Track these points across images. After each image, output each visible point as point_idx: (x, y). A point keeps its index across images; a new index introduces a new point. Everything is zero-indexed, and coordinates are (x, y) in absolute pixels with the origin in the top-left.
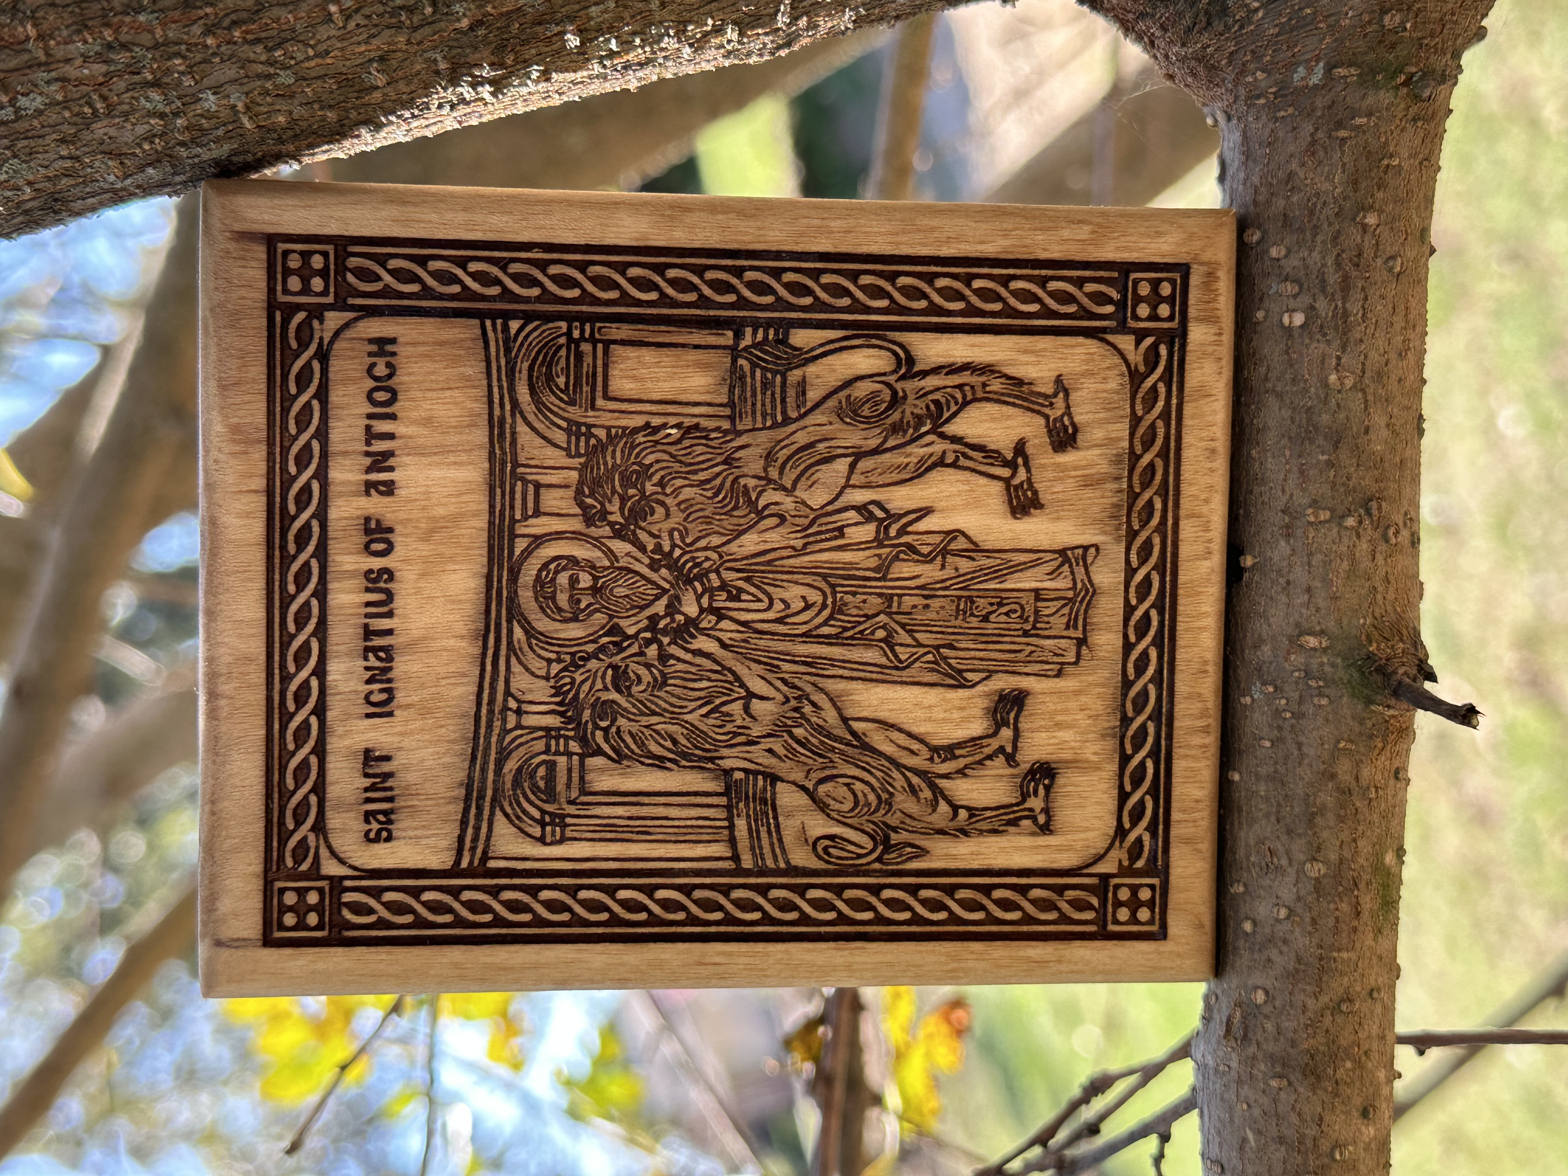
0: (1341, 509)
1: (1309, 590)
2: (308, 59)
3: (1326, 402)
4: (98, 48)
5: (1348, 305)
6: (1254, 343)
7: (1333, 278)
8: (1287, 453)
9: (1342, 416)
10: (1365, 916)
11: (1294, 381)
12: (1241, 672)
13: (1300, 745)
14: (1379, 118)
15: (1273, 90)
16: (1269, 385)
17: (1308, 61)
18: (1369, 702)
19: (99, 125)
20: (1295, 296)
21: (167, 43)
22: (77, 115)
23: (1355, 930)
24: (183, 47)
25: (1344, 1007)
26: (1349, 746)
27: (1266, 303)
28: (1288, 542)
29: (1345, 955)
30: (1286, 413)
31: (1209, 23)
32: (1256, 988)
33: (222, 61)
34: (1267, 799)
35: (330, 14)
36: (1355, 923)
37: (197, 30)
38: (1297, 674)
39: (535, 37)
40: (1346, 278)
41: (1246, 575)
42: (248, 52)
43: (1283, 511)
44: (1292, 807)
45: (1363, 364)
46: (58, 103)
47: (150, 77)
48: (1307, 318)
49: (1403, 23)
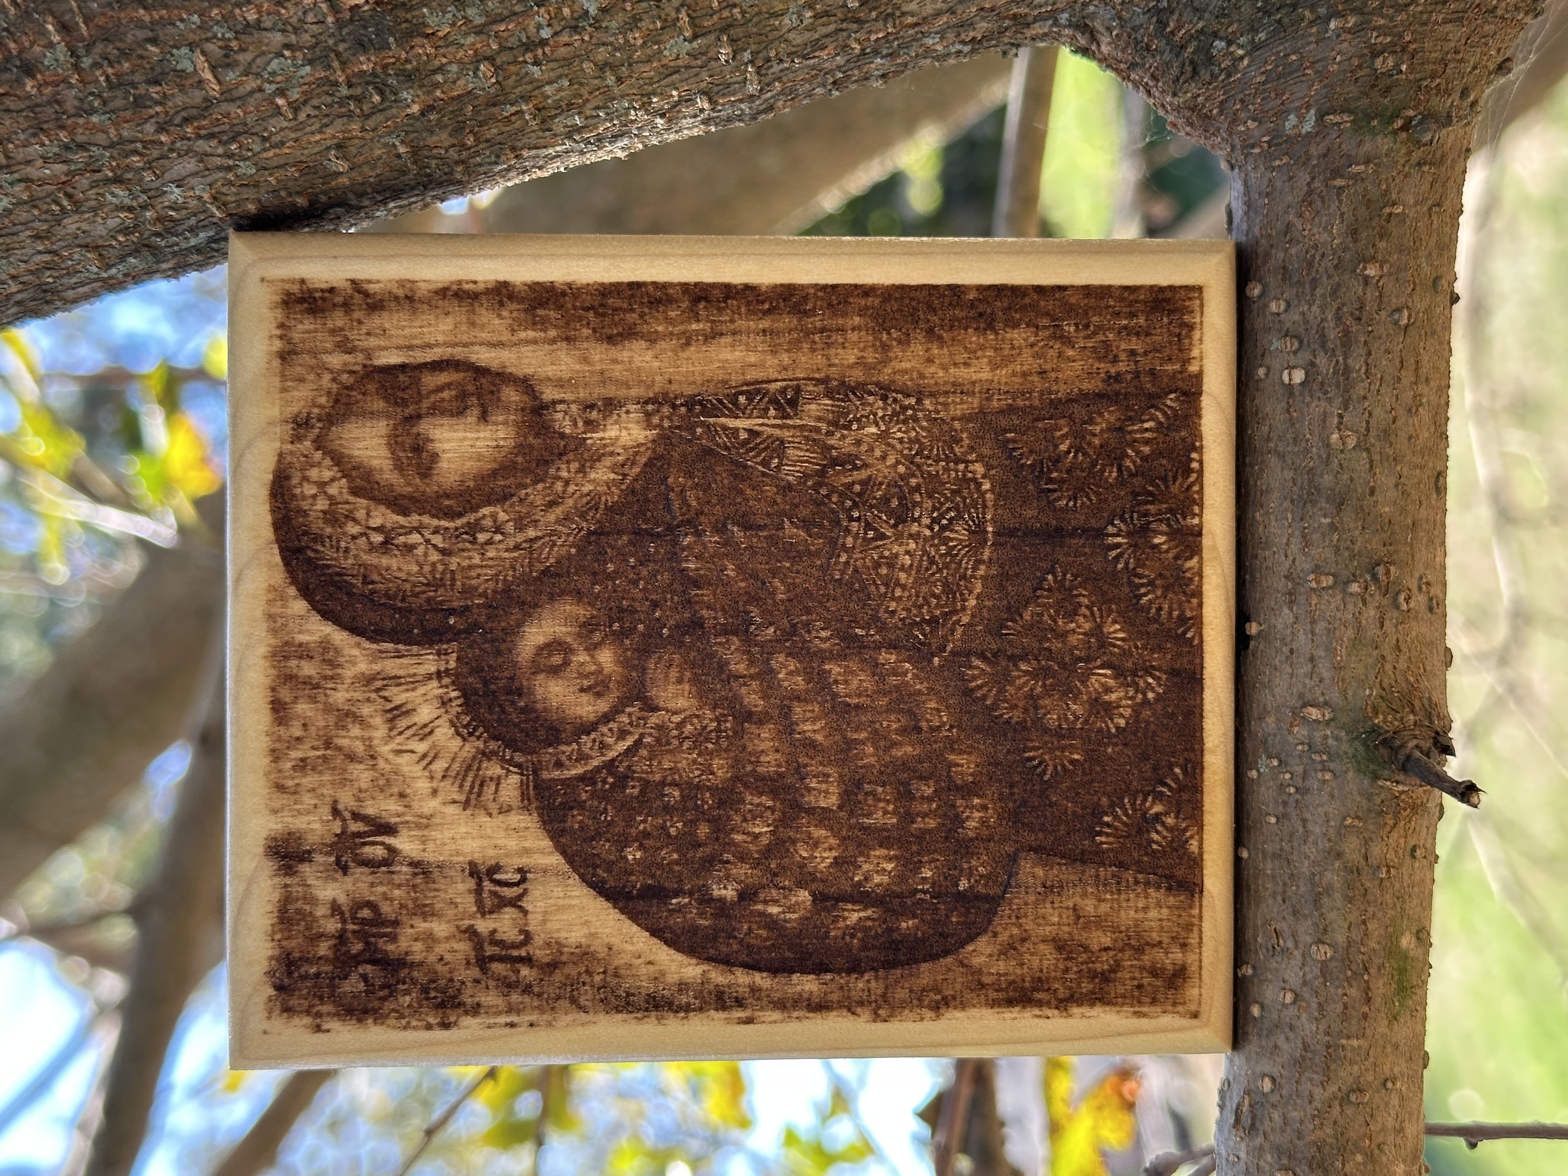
0: (1345, 574)
1: (1312, 659)
2: (265, 150)
3: (1327, 462)
4: (56, 150)
5: (1350, 361)
6: (1257, 401)
7: (1333, 334)
8: (1290, 516)
9: (1345, 477)
10: (1378, 1002)
11: (1295, 440)
12: (1249, 745)
13: (1304, 821)
14: (1378, 165)
15: (1265, 139)
16: (1272, 445)
17: (1298, 109)
18: (1376, 777)
19: (70, 220)
20: (1295, 353)
21: (122, 141)
22: (47, 212)
23: (1365, 1016)
24: (139, 145)
25: (1353, 1098)
26: (1356, 822)
27: (1267, 360)
28: (1291, 609)
29: (1355, 1043)
30: (1289, 474)
31: (1195, 72)
32: (1264, 1075)
33: (180, 156)
34: (1273, 877)
35: (278, 107)
36: (1365, 1009)
37: (150, 128)
38: (1300, 747)
39: (493, 118)
40: (1346, 333)
41: (1252, 643)
42: (202, 145)
43: (1286, 577)
44: (1298, 887)
45: (1368, 422)
46: (26, 203)
47: (110, 174)
48: (1307, 374)
49: (1397, 65)
